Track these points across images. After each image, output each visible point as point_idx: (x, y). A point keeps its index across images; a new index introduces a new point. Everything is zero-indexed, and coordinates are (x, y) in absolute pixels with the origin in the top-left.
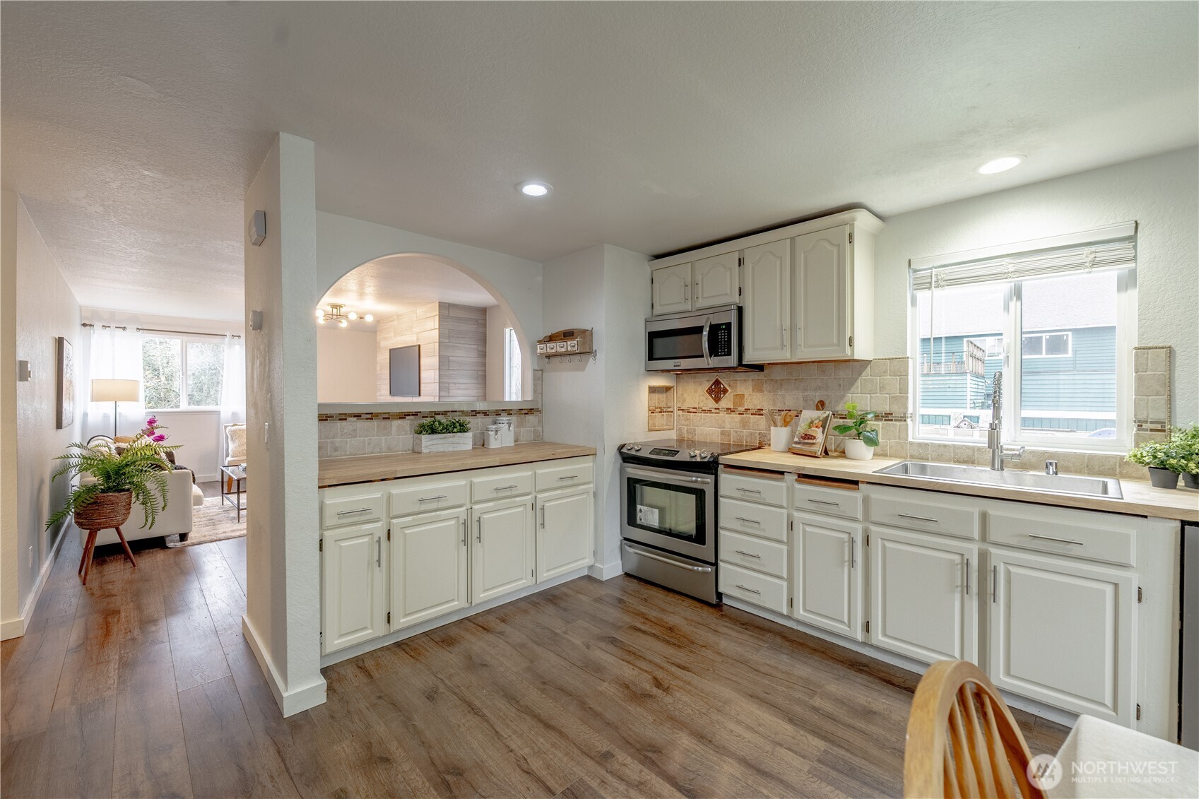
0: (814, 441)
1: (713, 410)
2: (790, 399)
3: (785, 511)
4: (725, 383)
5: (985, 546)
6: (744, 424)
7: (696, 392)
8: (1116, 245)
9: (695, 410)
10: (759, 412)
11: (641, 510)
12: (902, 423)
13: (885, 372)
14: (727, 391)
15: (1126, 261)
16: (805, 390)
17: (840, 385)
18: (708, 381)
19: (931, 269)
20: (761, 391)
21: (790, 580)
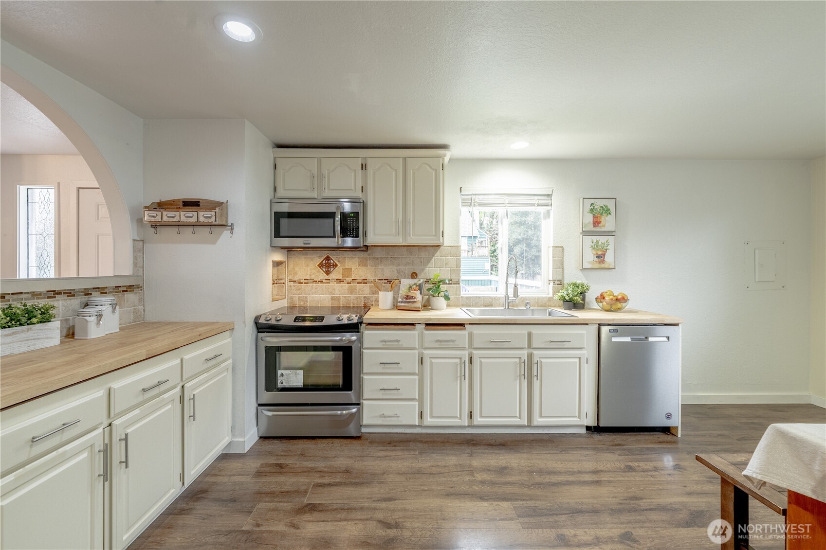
0: (415, 300)
1: (324, 281)
2: (388, 271)
3: (416, 351)
4: (334, 259)
5: (530, 351)
6: (352, 291)
7: (307, 266)
8: (543, 198)
9: (307, 281)
10: (365, 281)
11: (282, 375)
12: (457, 285)
13: (448, 254)
14: (336, 265)
15: (547, 205)
16: (399, 265)
17: (421, 262)
18: (320, 257)
19: (471, 195)
20: (366, 265)
21: (421, 400)
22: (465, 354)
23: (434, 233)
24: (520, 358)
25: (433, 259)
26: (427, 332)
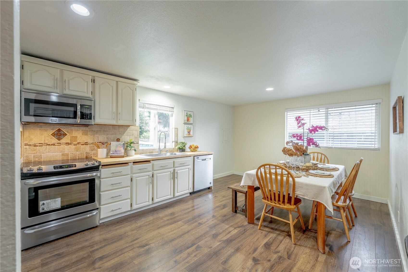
0: (121, 152)
1: (56, 144)
2: (102, 138)
4: (64, 130)
5: (174, 168)
6: (77, 150)
7: (42, 135)
8: (170, 108)
9: (41, 145)
10: (86, 144)
11: (44, 204)
12: (138, 144)
13: (133, 130)
14: (66, 135)
15: (172, 112)
16: (108, 135)
17: (120, 133)
18: (53, 129)
19: (144, 103)
20: (87, 135)
21: (131, 199)
22: (150, 173)
23: (132, 120)
24: (171, 172)
25: (126, 132)
26: (134, 166)
